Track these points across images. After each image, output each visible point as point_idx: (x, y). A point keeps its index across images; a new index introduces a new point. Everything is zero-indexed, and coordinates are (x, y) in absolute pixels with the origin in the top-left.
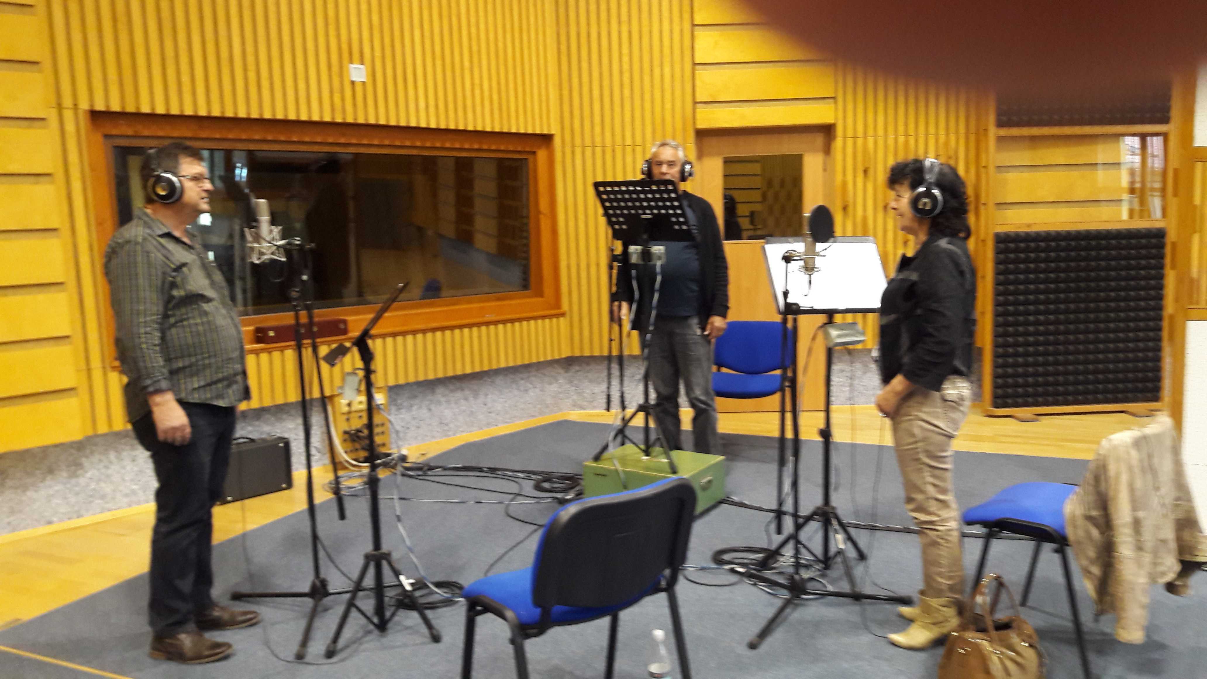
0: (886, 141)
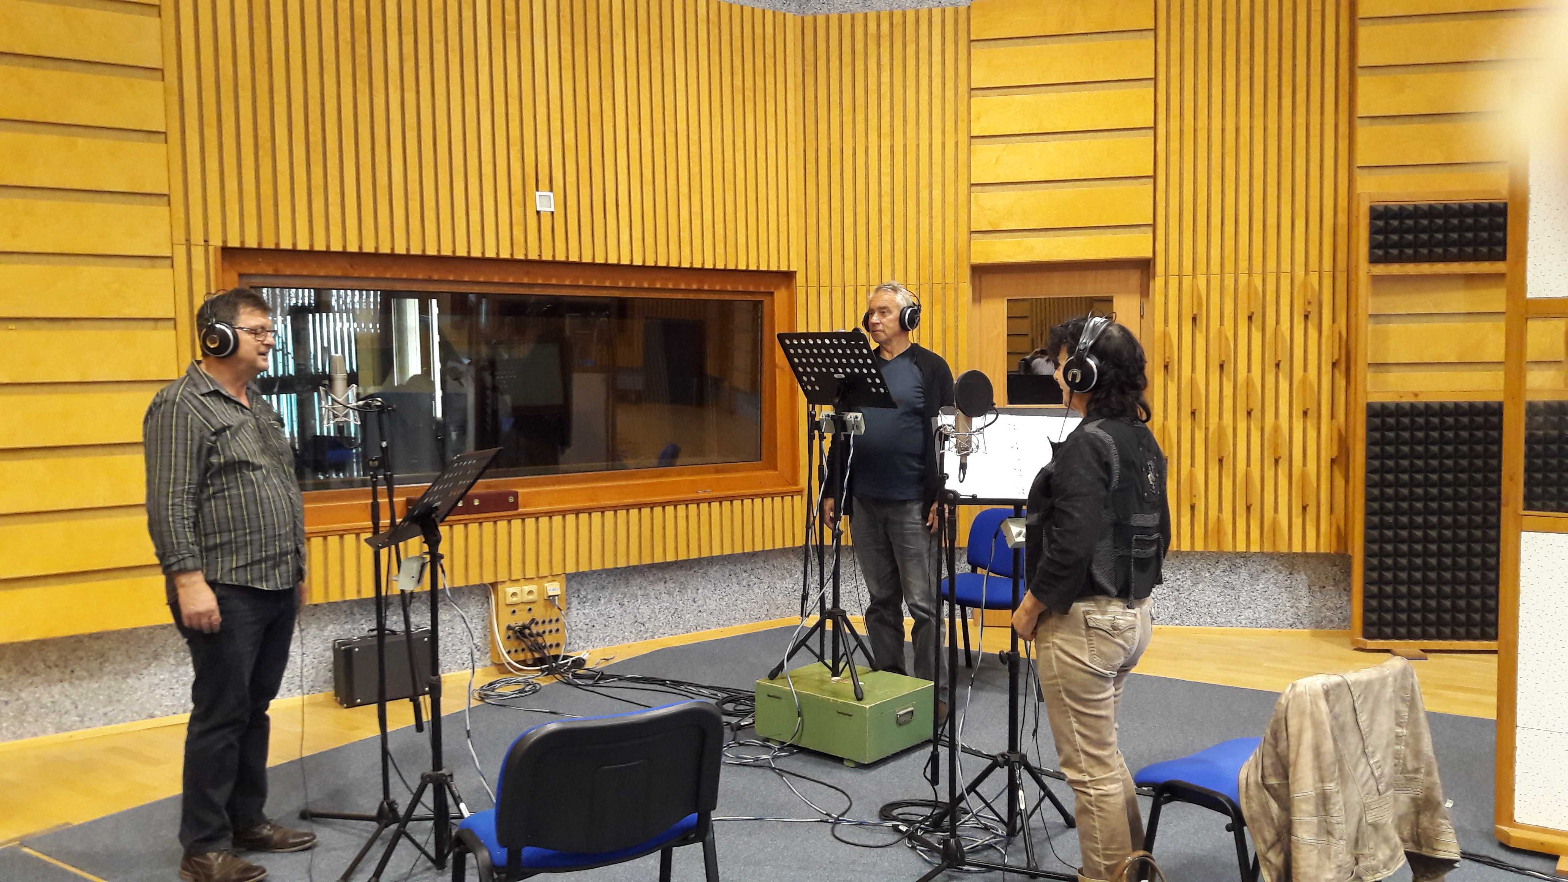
0: (1222, 281)
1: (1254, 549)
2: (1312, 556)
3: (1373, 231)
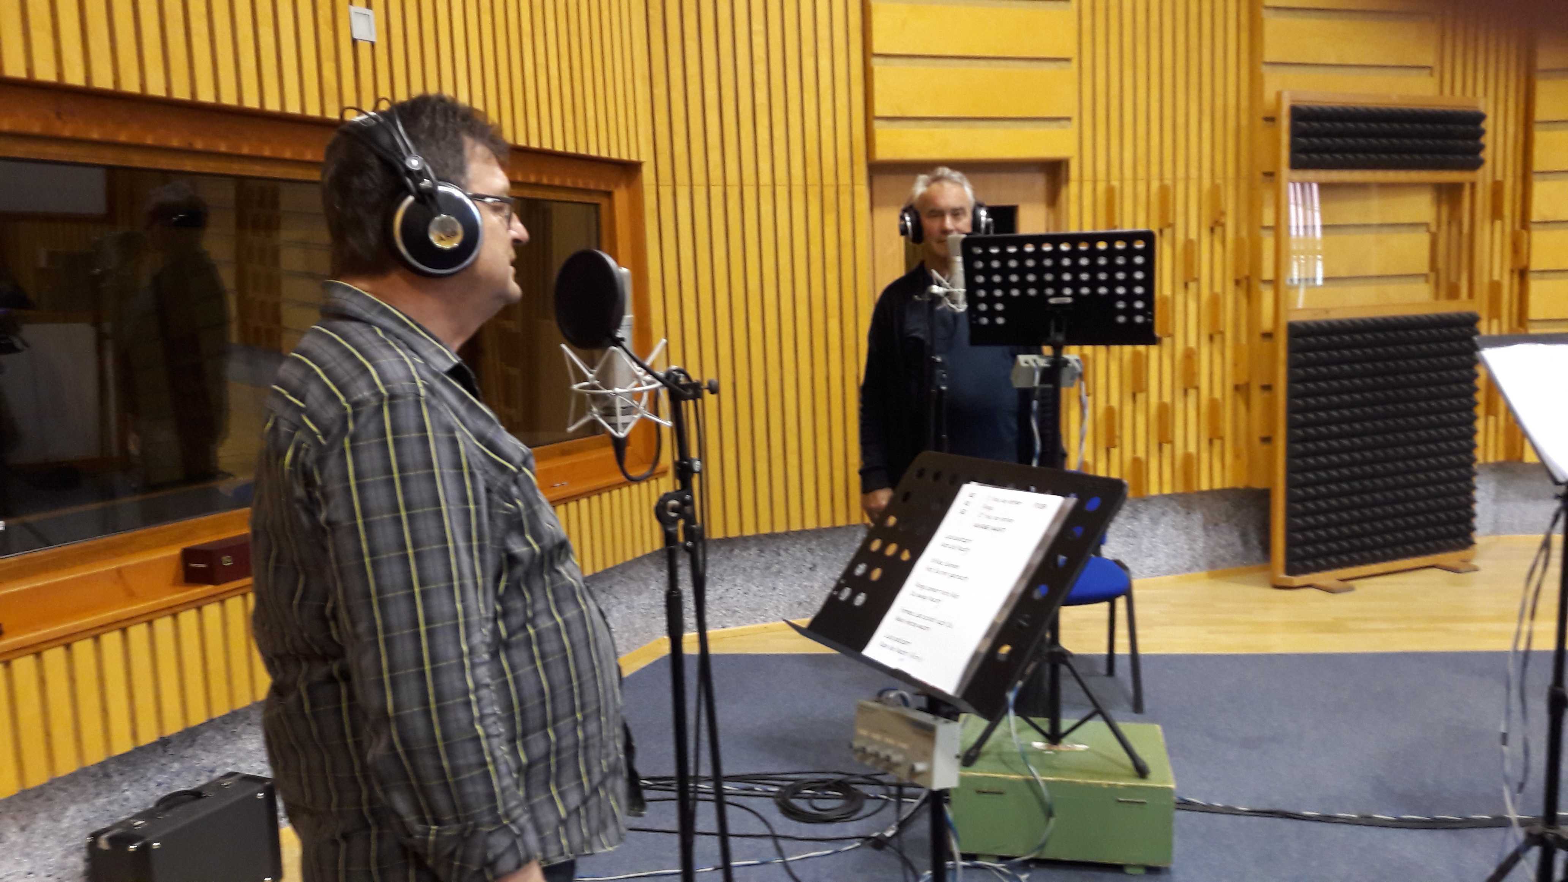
1: (1167, 490)
2: (1212, 492)
3: (1296, 133)
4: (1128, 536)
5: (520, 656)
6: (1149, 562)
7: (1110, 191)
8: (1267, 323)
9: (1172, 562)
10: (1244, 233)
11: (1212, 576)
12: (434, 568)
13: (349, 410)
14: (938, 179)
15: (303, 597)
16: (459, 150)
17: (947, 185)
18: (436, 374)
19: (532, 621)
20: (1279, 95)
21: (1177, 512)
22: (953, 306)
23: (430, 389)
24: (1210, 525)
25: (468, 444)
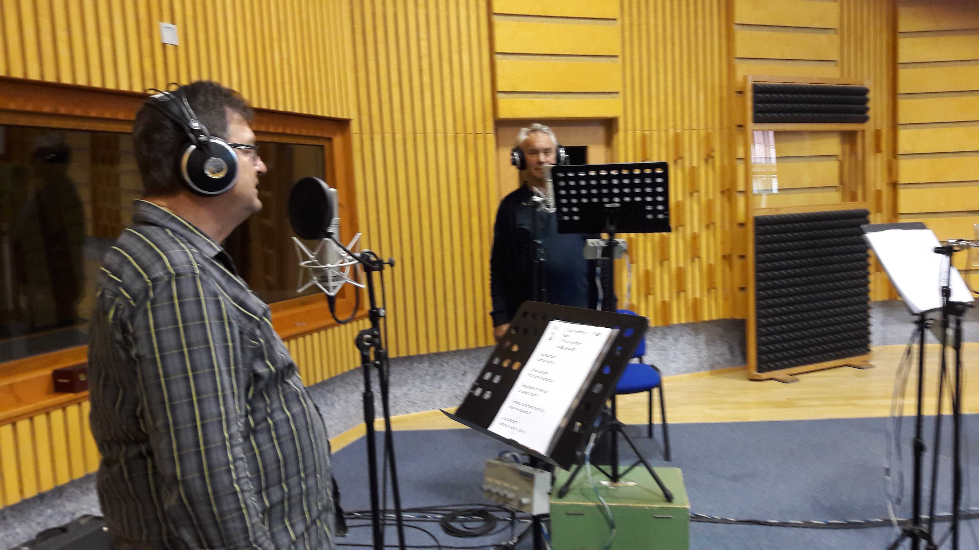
0: (659, 135)
1: (683, 321)
2: (711, 322)
3: (756, 101)
4: (661, 350)
5: (263, 438)
6: (674, 366)
7: (644, 137)
8: (741, 217)
9: (688, 365)
10: (726, 162)
11: (712, 374)
12: (206, 384)
13: (150, 284)
14: (534, 131)
15: (122, 404)
16: (223, 115)
17: (540, 134)
18: (206, 259)
19: (271, 416)
20: (745, 78)
21: (689, 334)
22: (547, 209)
23: (202, 269)
24: (710, 342)
25: (227, 303)
